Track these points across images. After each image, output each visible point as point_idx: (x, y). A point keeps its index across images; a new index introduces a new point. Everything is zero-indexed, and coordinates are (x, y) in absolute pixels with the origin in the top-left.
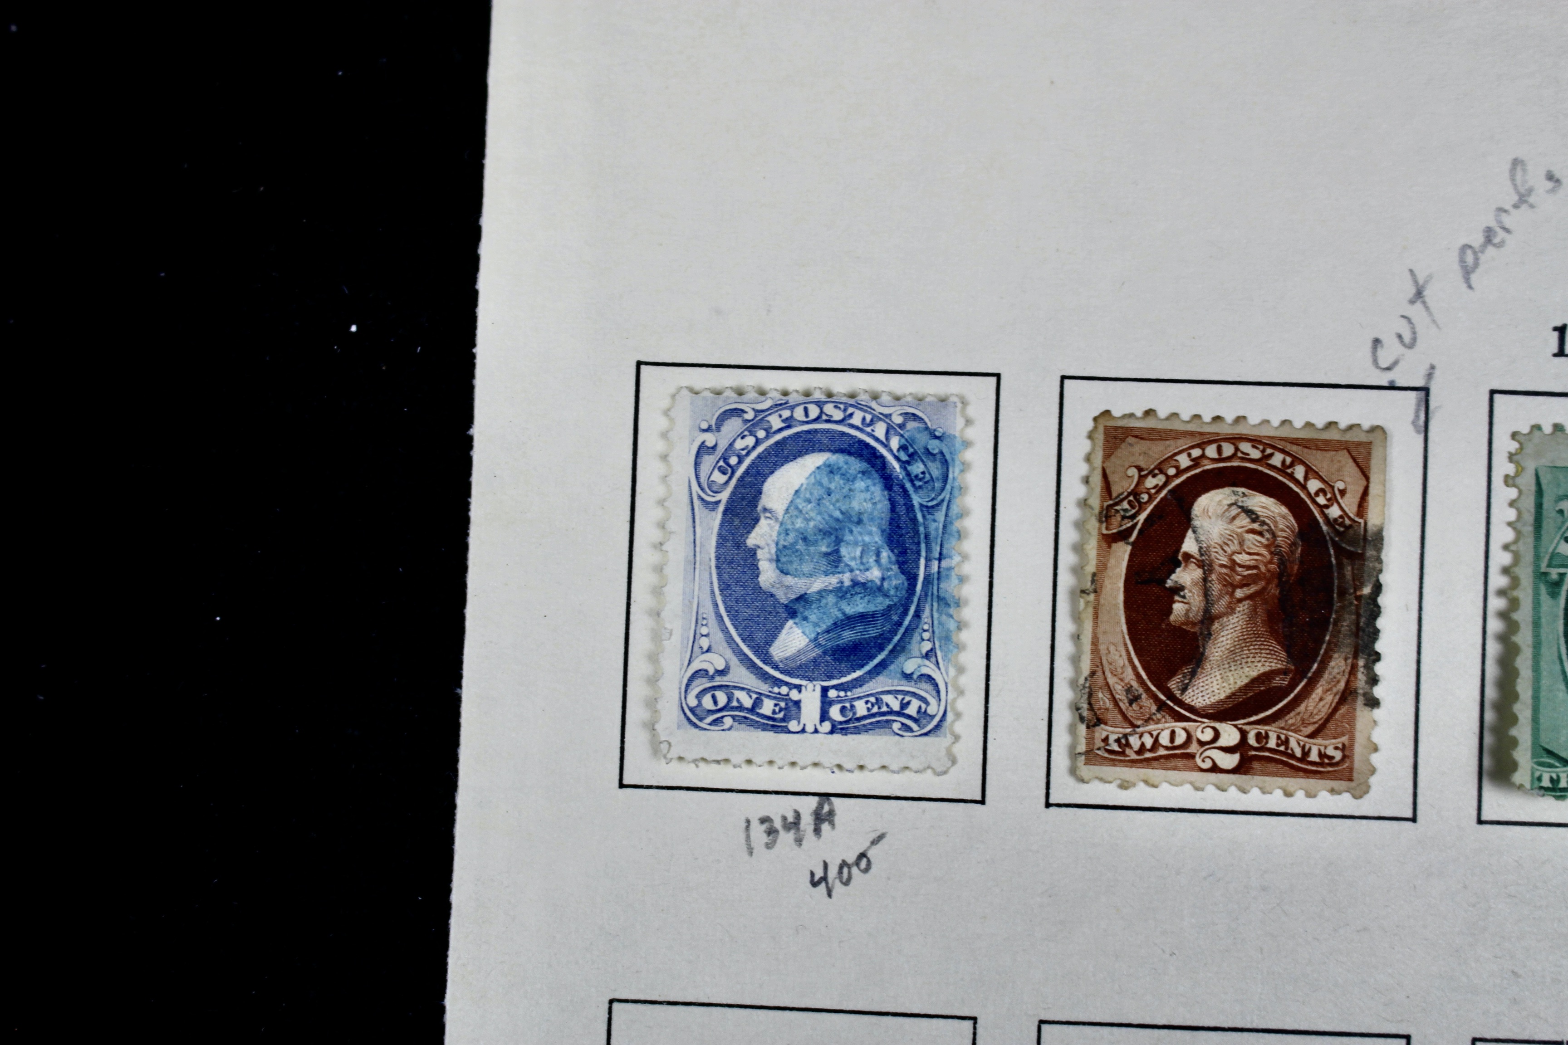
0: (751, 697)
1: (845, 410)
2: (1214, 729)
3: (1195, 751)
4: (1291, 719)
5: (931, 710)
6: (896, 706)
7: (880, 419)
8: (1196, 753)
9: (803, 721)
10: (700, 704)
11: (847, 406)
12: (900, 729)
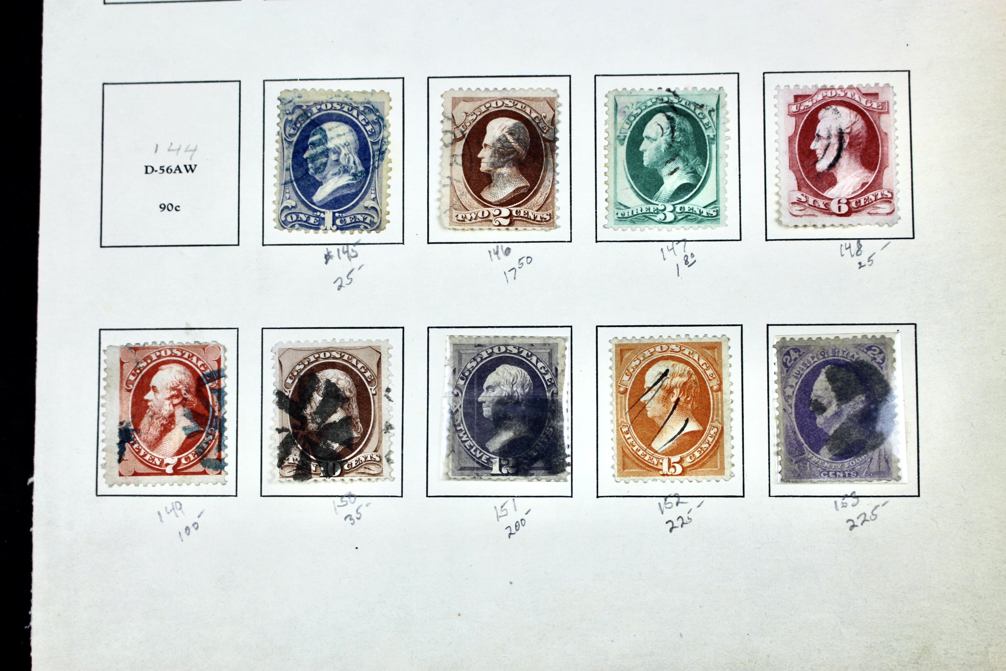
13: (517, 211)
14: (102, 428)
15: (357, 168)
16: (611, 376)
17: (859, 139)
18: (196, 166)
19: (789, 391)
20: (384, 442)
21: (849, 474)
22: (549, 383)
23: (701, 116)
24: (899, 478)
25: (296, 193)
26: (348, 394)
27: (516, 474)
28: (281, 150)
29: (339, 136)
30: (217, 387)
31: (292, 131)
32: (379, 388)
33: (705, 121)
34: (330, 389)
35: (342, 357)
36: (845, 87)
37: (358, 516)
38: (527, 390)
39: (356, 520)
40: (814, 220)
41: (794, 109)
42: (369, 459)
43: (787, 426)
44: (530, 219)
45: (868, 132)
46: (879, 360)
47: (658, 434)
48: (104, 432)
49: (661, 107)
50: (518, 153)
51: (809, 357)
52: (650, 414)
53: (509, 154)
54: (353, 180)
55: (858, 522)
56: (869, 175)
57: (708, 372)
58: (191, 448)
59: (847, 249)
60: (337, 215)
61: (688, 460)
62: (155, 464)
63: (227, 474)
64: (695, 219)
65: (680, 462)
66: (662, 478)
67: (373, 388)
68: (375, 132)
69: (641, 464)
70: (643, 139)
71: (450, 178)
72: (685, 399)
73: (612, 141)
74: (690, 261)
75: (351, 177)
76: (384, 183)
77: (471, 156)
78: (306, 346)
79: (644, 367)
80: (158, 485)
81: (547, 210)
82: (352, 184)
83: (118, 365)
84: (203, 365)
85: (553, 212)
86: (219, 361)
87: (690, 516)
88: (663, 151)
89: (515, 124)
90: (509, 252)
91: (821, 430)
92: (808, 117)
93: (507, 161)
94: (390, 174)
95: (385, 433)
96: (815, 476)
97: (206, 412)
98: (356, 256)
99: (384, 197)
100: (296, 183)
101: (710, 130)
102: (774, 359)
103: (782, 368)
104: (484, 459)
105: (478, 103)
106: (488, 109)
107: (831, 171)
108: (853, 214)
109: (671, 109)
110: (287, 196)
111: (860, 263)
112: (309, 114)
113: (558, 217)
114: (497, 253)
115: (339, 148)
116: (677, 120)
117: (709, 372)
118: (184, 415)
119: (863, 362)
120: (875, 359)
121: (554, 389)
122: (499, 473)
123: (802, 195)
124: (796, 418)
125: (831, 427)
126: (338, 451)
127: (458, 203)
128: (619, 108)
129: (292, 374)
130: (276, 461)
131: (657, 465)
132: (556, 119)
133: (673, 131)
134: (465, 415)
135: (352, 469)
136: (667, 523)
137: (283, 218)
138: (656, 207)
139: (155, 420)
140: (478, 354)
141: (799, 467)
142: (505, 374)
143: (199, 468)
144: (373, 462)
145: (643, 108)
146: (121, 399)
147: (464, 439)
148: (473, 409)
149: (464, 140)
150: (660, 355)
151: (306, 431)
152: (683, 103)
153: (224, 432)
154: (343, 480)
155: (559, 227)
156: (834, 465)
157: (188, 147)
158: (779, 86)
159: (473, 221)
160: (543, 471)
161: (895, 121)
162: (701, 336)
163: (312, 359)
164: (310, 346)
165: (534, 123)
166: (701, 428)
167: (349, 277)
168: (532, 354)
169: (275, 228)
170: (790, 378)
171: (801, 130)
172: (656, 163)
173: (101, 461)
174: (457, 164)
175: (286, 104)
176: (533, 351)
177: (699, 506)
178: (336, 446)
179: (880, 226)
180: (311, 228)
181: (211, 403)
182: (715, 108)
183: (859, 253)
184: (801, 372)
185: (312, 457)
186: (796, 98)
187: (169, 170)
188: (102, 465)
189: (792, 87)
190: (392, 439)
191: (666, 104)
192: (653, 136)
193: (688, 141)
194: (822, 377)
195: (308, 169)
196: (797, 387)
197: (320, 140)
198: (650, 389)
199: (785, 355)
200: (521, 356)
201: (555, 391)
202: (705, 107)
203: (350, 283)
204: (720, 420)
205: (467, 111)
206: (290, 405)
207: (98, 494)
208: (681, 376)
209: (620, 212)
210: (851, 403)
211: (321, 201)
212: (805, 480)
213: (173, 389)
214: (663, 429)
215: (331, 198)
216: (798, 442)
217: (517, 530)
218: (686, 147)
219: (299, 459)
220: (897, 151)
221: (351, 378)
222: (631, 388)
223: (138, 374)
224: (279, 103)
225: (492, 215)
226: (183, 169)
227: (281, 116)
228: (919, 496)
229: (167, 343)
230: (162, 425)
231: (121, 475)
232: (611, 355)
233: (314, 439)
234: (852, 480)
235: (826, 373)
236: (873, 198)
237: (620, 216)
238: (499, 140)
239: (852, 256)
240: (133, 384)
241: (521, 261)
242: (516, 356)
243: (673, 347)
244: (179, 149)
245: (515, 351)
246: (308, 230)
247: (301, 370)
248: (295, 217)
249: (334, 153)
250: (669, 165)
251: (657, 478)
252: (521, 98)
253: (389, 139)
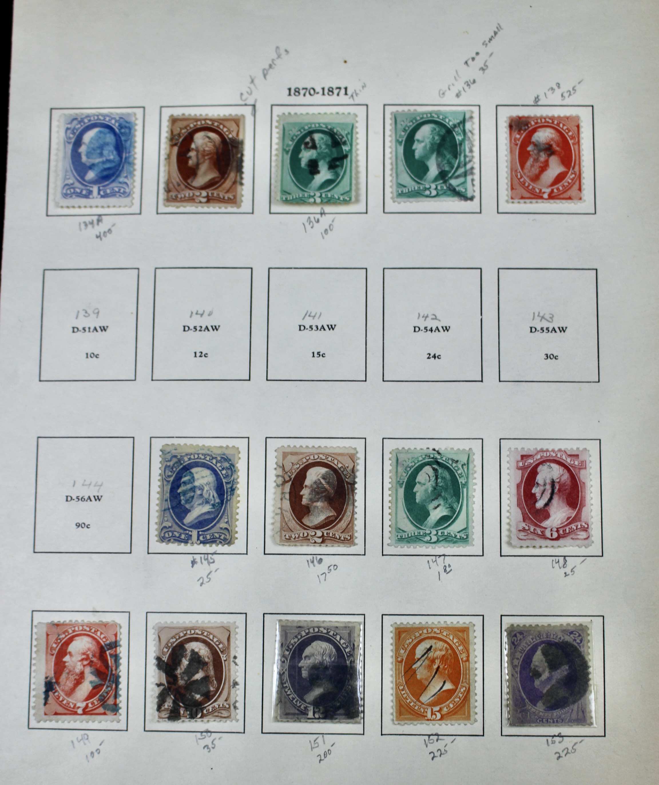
13: (327, 533)
14: (33, 680)
15: (215, 500)
16: (392, 650)
17: (565, 486)
18: (102, 496)
19: (516, 662)
20: (232, 694)
21: (557, 721)
22: (348, 655)
23: (456, 468)
24: (592, 724)
25: (172, 517)
26: (206, 660)
27: (325, 718)
28: (162, 487)
29: (203, 477)
30: (114, 654)
31: (170, 474)
32: (228, 656)
33: (459, 472)
34: (194, 656)
35: (202, 634)
36: (556, 450)
37: (213, 746)
38: (333, 659)
39: (211, 749)
40: (534, 543)
41: (521, 464)
42: (221, 706)
43: (514, 686)
44: (336, 538)
45: (571, 481)
46: (578, 641)
47: (424, 691)
48: (34, 683)
49: (428, 461)
50: (328, 492)
51: (530, 638)
52: (418, 677)
53: (322, 493)
54: (212, 508)
55: (563, 754)
56: (572, 511)
57: (459, 648)
58: (95, 696)
59: (556, 563)
60: (200, 533)
61: (445, 709)
62: (70, 707)
63: (120, 715)
64: (452, 541)
65: (440, 711)
66: (427, 722)
67: (225, 656)
68: (228, 475)
69: (412, 712)
70: (416, 484)
71: (281, 509)
72: (444, 667)
73: (394, 485)
74: (448, 569)
75: (211, 507)
76: (234, 512)
77: (295, 494)
78: (178, 625)
79: (415, 644)
80: (72, 722)
81: (348, 533)
82: (212, 511)
83: (45, 636)
84: (105, 637)
85: (353, 534)
86: (116, 635)
87: (446, 748)
88: (430, 492)
89: (327, 472)
90: (322, 562)
91: (538, 689)
92: (530, 471)
93: (321, 498)
94: (238, 505)
95: (233, 688)
96: (533, 722)
97: (106, 671)
98: (214, 562)
99: (233, 521)
100: (172, 510)
101: (463, 478)
102: (505, 639)
103: (511, 646)
104: (302, 707)
105: (301, 457)
106: (307, 460)
107: (547, 508)
108: (561, 539)
109: (436, 463)
110: (166, 519)
111: (565, 573)
112: (182, 462)
113: (356, 538)
114: (313, 562)
115: (203, 486)
116: (440, 471)
117: (461, 648)
118: (91, 673)
119: (567, 642)
120: (575, 640)
121: (352, 658)
122: (313, 717)
123: (526, 525)
124: (520, 681)
125: (544, 688)
126: (200, 700)
127: (286, 527)
128: (399, 461)
129: (167, 645)
130: (156, 707)
131: (423, 713)
132: (355, 469)
133: (437, 478)
134: (290, 676)
135: (209, 713)
136: (430, 753)
137: (163, 535)
138: (424, 531)
139: (70, 676)
140: (299, 633)
141: (522, 715)
142: (318, 647)
143: (101, 710)
144: (224, 708)
145: (416, 462)
146: (47, 660)
147: (288, 693)
148: (295, 672)
149: (290, 483)
150: (426, 636)
151: (177, 686)
152: (444, 459)
153: (119, 685)
154: (202, 721)
155: (357, 544)
156: (546, 714)
157: (96, 483)
158: (510, 448)
159: (297, 539)
160: (344, 716)
161: (590, 474)
162: (455, 622)
163: (182, 634)
164: (180, 626)
165: (340, 471)
166: (454, 687)
167: (209, 577)
168: (337, 634)
169: (157, 541)
170: (516, 653)
171: (526, 479)
172: (425, 501)
173: (32, 704)
174: (286, 499)
175: (166, 454)
176: (338, 632)
177: (452, 742)
178: (198, 697)
179: (579, 547)
180: (182, 542)
181: (110, 664)
182: (466, 463)
183: (565, 566)
184: (524, 649)
185: (181, 704)
186: (523, 457)
187: (83, 499)
188: (32, 707)
189: (519, 449)
190: (238, 692)
191: (432, 460)
192: (423, 481)
193: (447, 485)
194: (539, 653)
195: (180, 501)
196: (521, 660)
197: (189, 480)
198: (419, 659)
199: (513, 636)
200: (329, 635)
201: (353, 660)
202: (459, 462)
203: (209, 581)
204: (467, 682)
205: (293, 461)
206: (166, 667)
207: (30, 727)
208: (441, 650)
209: (399, 535)
210: (559, 671)
211: (189, 523)
212: (526, 724)
213: (84, 654)
214: (428, 688)
215: (197, 521)
216: (522, 698)
217: (325, 757)
218: (446, 490)
219: (172, 706)
220: (592, 495)
221: (209, 648)
222: (406, 658)
223: (59, 643)
224: (161, 453)
225: (309, 535)
226: (93, 499)
227: (162, 462)
228: (605, 736)
229: (80, 621)
230: (75, 679)
231: (45, 714)
232: (392, 635)
233: (183, 691)
234: (559, 724)
235: (541, 650)
236: (575, 528)
237: (399, 537)
238: (315, 483)
239: (560, 568)
240: (55, 650)
241: (330, 568)
242: (325, 635)
243: (436, 630)
244: (90, 485)
245: (325, 631)
246: (180, 543)
247: (174, 643)
248: (171, 534)
249: (199, 490)
250: (434, 502)
251: (423, 722)
252: (331, 453)
253: (238, 480)
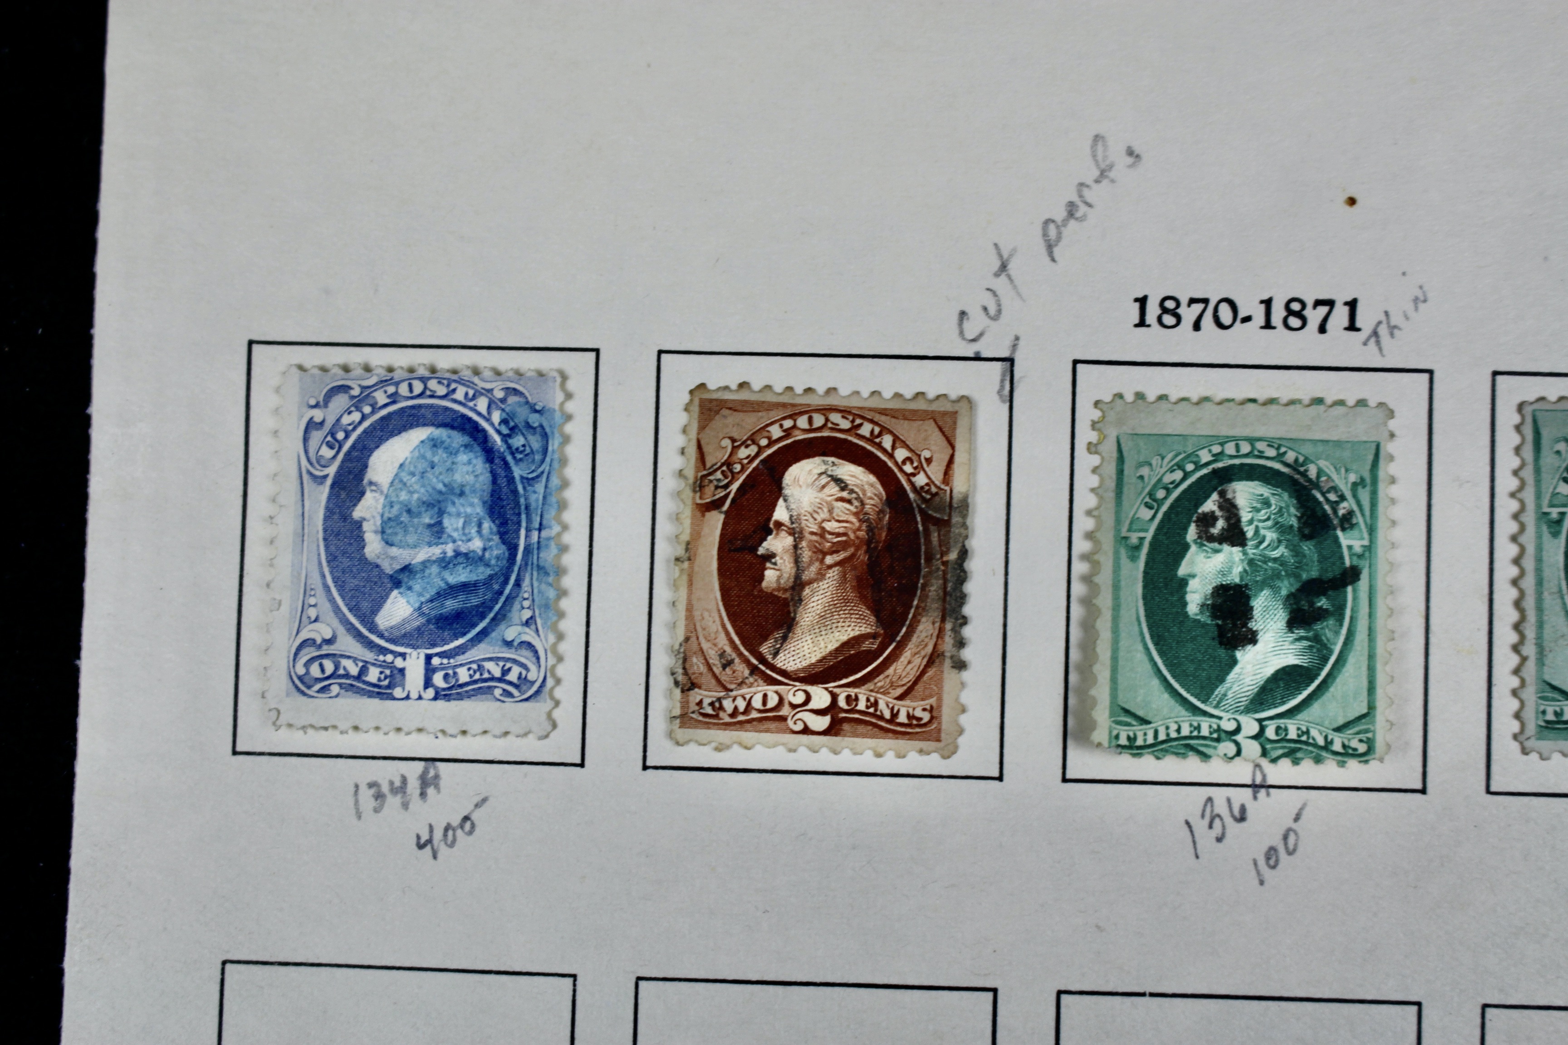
0: (357, 665)
1: (448, 386)
2: (805, 692)
3: (787, 714)
4: (880, 681)
5: (532, 676)
6: (497, 673)
7: (482, 394)
8: (788, 716)
9: (407, 688)
10: (308, 673)
11: (450, 382)
12: (501, 695)
